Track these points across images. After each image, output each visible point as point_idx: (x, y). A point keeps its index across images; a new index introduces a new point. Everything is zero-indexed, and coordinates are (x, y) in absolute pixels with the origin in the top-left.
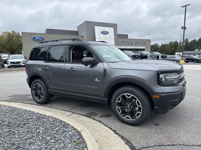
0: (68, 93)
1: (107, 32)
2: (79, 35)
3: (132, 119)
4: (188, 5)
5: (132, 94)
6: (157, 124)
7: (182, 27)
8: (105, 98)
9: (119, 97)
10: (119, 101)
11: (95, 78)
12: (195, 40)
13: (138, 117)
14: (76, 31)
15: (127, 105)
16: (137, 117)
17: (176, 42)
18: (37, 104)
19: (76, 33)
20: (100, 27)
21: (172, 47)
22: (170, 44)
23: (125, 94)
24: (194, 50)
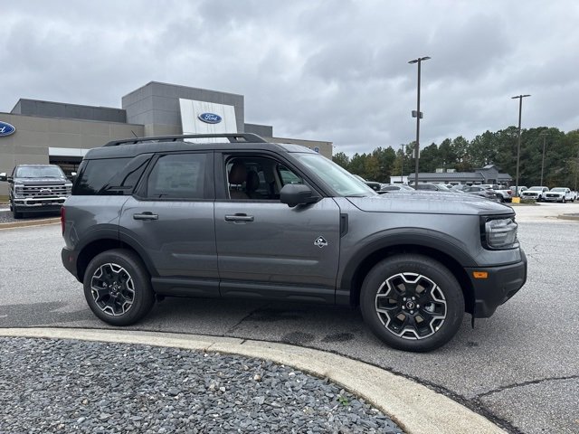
0: (223, 284)
1: (215, 116)
2: (130, 121)
3: (420, 336)
4: (423, 59)
5: (420, 273)
6: (471, 344)
7: (413, 112)
8: (343, 288)
9: (384, 283)
10: (386, 294)
11: (315, 238)
12: (434, 145)
13: (437, 328)
14: (119, 110)
15: (406, 301)
16: (435, 328)
17: (390, 150)
18: (108, 327)
19: (118, 116)
20: (196, 103)
21: (380, 162)
22: (375, 153)
23: (401, 274)
24: (433, 171)
